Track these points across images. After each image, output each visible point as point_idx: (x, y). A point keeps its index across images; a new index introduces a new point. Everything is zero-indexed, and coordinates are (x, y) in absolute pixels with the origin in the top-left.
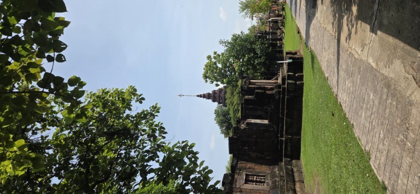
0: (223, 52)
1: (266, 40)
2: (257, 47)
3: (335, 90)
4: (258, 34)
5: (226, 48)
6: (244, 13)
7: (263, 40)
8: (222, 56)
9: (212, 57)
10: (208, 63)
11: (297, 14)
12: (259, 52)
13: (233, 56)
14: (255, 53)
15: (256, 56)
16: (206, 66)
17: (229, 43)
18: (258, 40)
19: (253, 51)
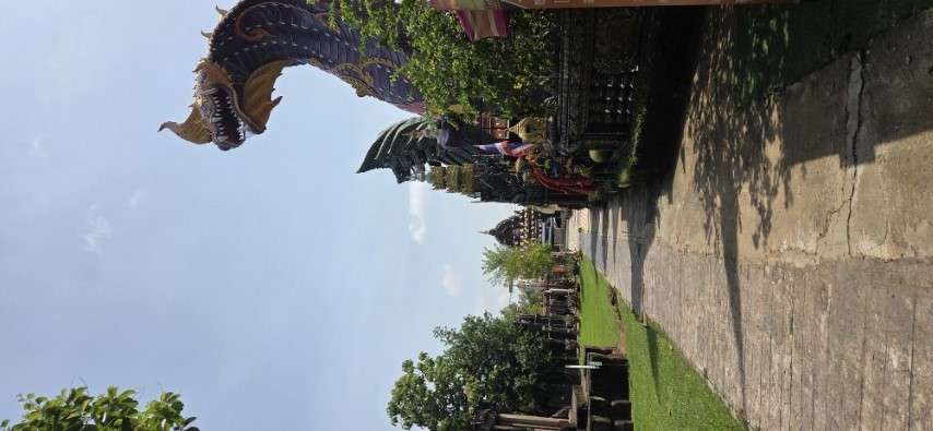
0: (442, 354)
1: (541, 335)
2: (521, 348)
3: (734, 399)
4: (523, 321)
5: (450, 347)
6: (492, 274)
7: (534, 334)
8: (440, 364)
9: (415, 365)
10: (404, 379)
11: (609, 261)
12: (523, 360)
13: (464, 367)
14: (515, 363)
15: (517, 370)
16: (399, 385)
17: (456, 336)
18: (522, 334)
19: (512, 357)
